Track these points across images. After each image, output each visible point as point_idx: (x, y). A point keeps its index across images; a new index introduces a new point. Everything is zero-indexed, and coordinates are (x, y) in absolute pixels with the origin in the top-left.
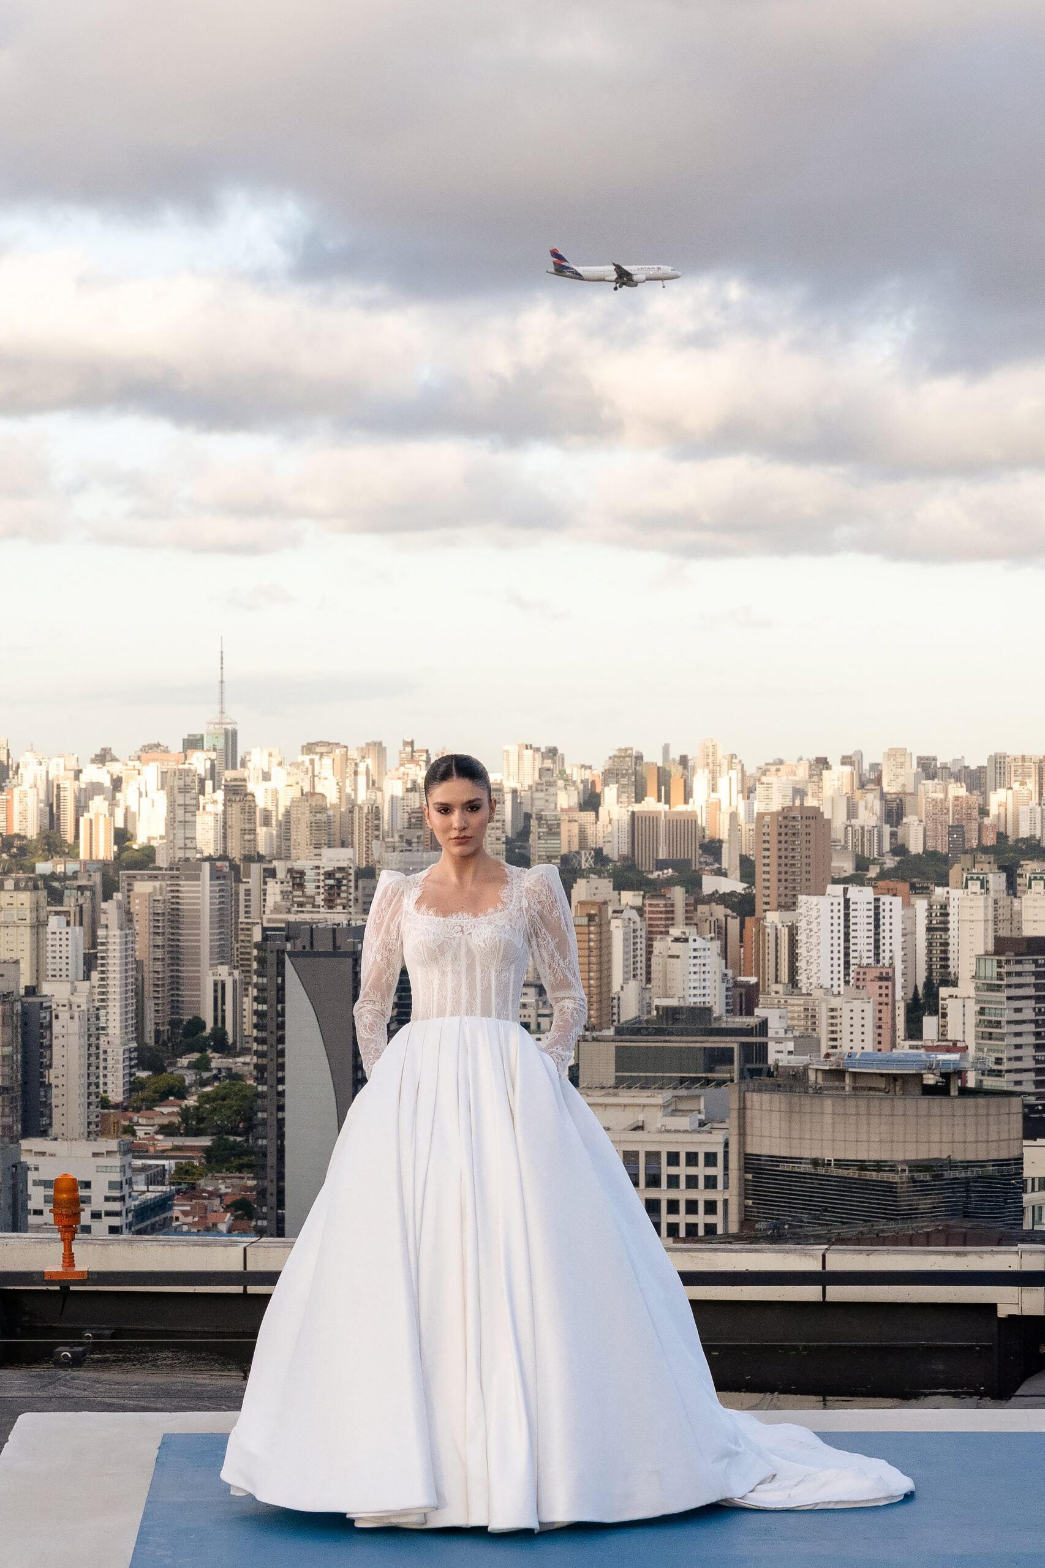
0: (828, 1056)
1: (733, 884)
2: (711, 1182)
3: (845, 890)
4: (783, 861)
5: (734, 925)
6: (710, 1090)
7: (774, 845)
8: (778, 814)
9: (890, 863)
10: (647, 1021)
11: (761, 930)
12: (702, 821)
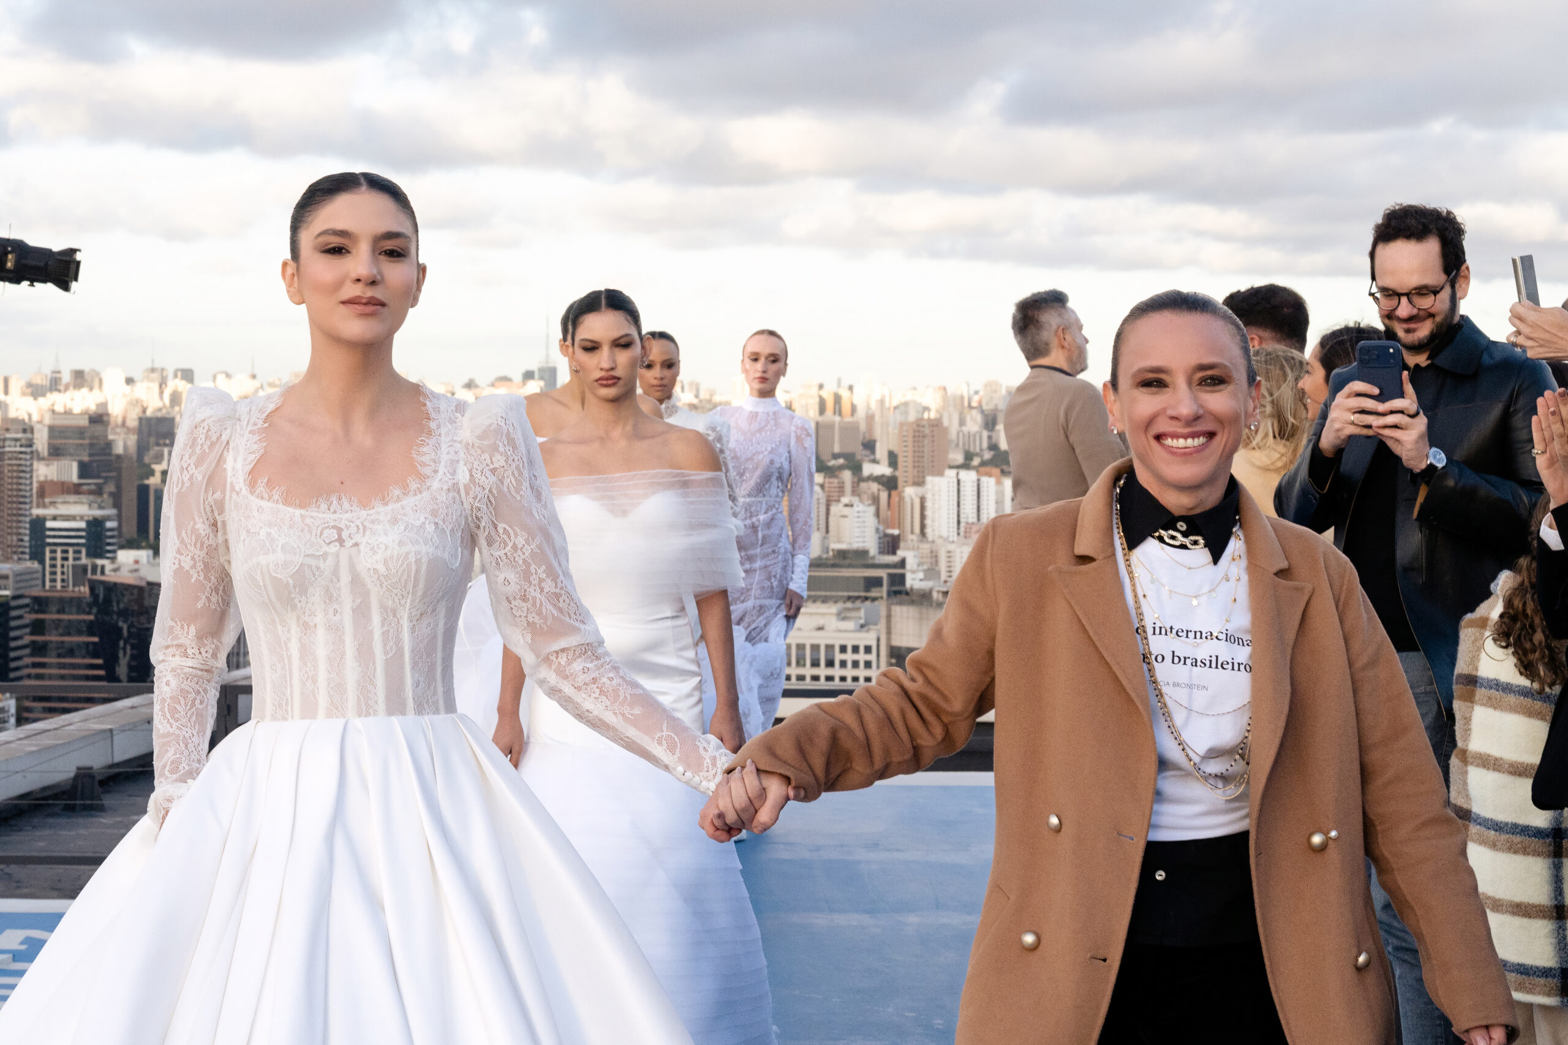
0: (946, 582)
1: (884, 469)
2: (868, 665)
3: (958, 474)
4: (917, 454)
5: (884, 495)
6: (868, 603)
7: (910, 444)
8: (913, 423)
9: (988, 455)
10: (827, 559)
11: (901, 499)
12: (863, 427)
